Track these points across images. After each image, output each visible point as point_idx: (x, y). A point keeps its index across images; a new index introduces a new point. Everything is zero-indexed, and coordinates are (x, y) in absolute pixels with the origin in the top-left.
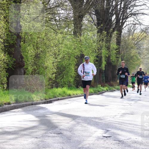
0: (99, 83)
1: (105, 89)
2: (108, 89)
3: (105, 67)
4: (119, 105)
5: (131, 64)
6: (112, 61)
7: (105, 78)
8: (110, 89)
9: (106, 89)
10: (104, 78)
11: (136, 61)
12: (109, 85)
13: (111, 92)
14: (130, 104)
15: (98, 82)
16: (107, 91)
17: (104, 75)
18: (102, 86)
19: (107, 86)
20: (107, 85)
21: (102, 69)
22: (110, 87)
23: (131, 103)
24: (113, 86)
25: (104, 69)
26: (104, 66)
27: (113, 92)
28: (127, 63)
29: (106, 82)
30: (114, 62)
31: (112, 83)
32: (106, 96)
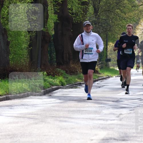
0: (41, 67)
1: (57, 81)
2: (64, 81)
3: (56, 29)
4: (93, 119)
5: (116, 20)
6: (73, 14)
7: (56, 55)
8: (69, 82)
9: (61, 82)
10: (54, 55)
11: (130, 11)
12: (67, 72)
13: (72, 88)
14: (118, 117)
15: (39, 65)
16: (62, 86)
17: (53, 48)
18: (48, 75)
19: (62, 74)
20: (62, 71)
21: (48, 33)
22: (70, 77)
23: (121, 114)
24: (77, 74)
25: (53, 33)
26: (53, 25)
27: (76, 88)
28: (108, 17)
29: (59, 65)
30: (76, 14)
31: (72, 66)
32: (59, 98)
